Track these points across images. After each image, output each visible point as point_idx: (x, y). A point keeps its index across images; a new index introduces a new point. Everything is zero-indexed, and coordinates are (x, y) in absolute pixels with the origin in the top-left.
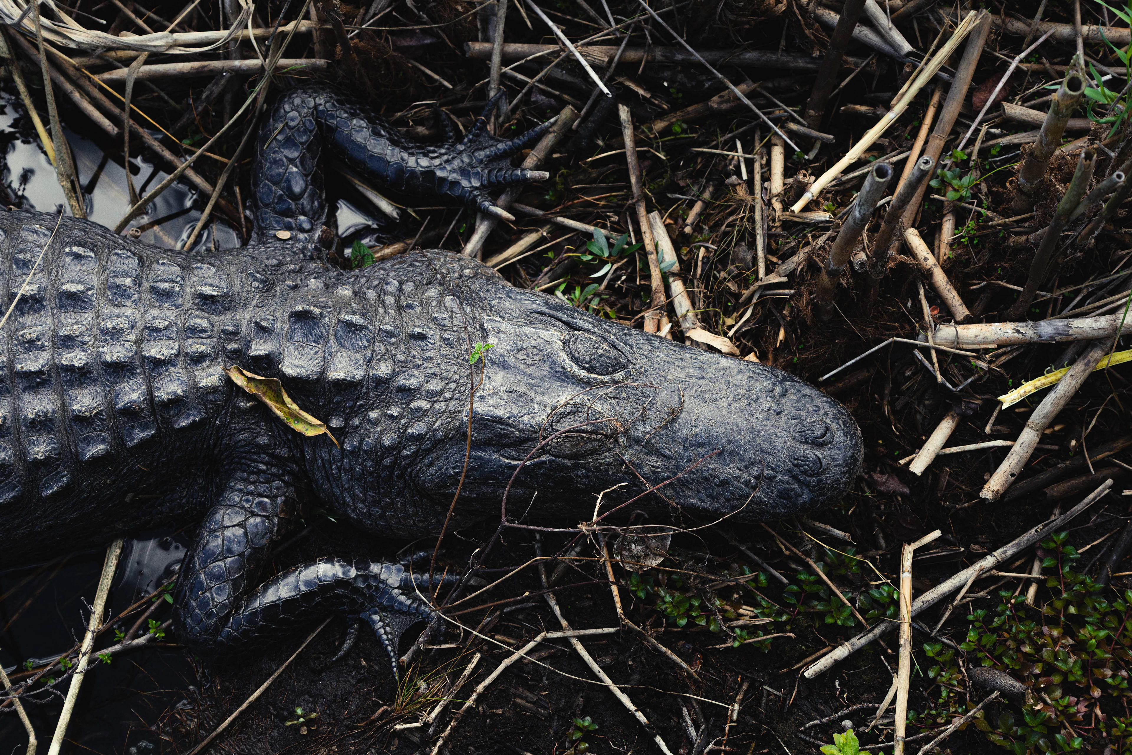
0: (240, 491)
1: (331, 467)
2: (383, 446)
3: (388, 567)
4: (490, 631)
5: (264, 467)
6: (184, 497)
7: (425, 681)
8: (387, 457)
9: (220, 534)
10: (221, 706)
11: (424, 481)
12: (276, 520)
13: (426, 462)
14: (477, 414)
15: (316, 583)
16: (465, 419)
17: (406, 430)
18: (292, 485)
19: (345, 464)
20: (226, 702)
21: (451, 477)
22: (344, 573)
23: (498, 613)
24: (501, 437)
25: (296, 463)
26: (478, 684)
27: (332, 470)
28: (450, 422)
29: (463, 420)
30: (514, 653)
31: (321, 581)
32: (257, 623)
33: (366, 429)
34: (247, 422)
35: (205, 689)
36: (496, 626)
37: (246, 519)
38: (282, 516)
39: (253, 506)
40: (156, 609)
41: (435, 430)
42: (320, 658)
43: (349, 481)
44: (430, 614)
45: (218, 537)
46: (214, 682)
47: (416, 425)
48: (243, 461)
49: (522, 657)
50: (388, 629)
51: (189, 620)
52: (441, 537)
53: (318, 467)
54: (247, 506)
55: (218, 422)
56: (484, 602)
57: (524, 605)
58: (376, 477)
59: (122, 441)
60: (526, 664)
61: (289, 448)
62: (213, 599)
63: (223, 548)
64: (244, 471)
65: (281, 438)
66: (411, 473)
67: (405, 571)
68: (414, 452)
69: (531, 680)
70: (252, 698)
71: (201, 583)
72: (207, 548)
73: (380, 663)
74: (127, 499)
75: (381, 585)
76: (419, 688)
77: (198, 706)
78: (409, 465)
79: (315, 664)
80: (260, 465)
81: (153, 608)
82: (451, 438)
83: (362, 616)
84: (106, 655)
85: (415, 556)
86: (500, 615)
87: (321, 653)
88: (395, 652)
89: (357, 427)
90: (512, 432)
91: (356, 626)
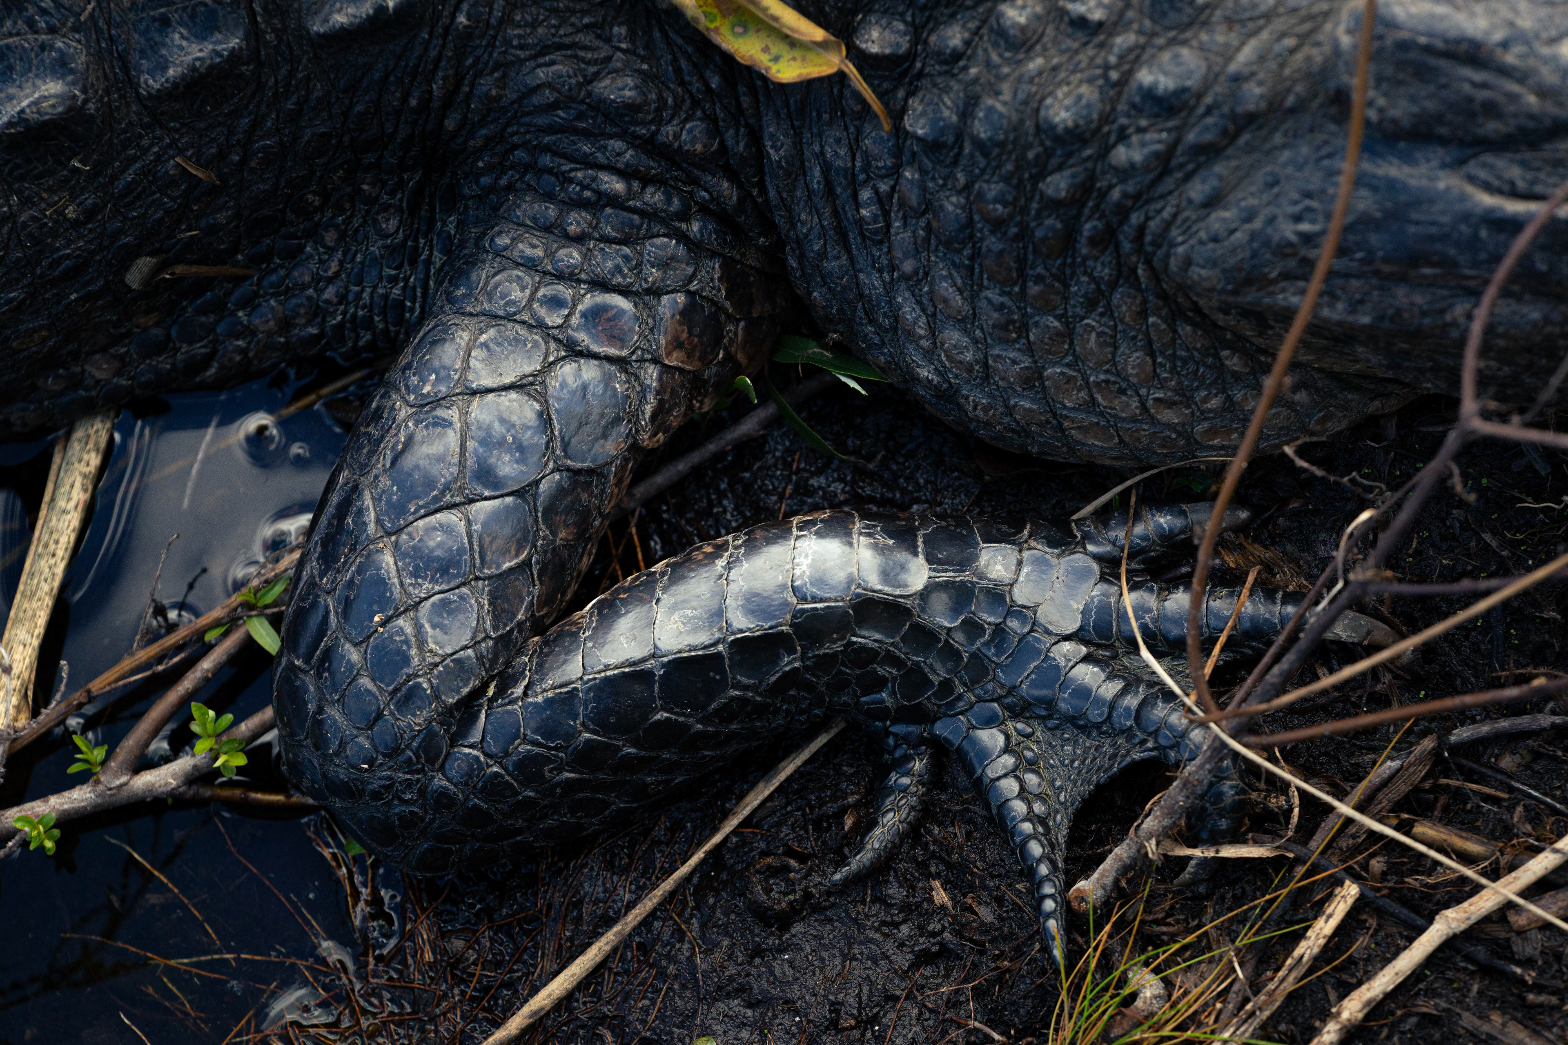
0: (530, 265)
1: (855, 195)
2: (1044, 129)
3: (1041, 563)
4: (1398, 807)
5: (619, 186)
6: (330, 281)
7: (1156, 971)
8: (1060, 168)
9: (453, 414)
10: (433, 1019)
11: (1188, 262)
12: (651, 374)
13: (1197, 190)
14: (1391, 24)
15: (786, 604)
16: (1346, 40)
17: (1130, 73)
18: (713, 255)
19: (904, 186)
20: (452, 1009)
21: (1284, 249)
22: (886, 575)
23: (1428, 743)
24: (1473, 115)
25: (733, 176)
26: (1345, 990)
27: (858, 206)
28: (1292, 51)
29: (1336, 45)
30: (1477, 888)
31: (804, 599)
32: (572, 734)
33: (988, 64)
34: (563, 22)
35: (379, 959)
36: (1416, 790)
37: (548, 367)
38: (673, 361)
39: (575, 320)
40: (219, 669)
41: (1237, 79)
42: (787, 869)
43: (917, 249)
44: (1184, 734)
45: (447, 424)
46: (411, 936)
47: (1166, 56)
48: (546, 160)
49: (1509, 905)
50: (1031, 779)
51: (334, 713)
52: (1238, 464)
53: (810, 193)
54: (554, 319)
55: (462, 19)
56: (1380, 702)
57: (1524, 722)
58: (1017, 238)
59: (125, 68)
60: (1521, 932)
61: (711, 120)
62: (421, 643)
63: (462, 463)
64: (549, 197)
65: (682, 83)
66: (1141, 230)
67: (1103, 578)
68: (1156, 155)
69: (1538, 988)
70: (543, 999)
71: (382, 583)
72: (408, 461)
73: (999, 901)
74: (134, 278)
75: (1013, 624)
76: (1134, 996)
77: (353, 1013)
78: (1138, 199)
79: (768, 890)
80: (604, 177)
81: (207, 664)
82: (1292, 111)
83: (941, 729)
84: (41, 819)
85: (1139, 529)
86: (1436, 754)
87: (790, 853)
88: (1053, 863)
89: (956, 56)
90: (1513, 98)
91: (918, 765)
